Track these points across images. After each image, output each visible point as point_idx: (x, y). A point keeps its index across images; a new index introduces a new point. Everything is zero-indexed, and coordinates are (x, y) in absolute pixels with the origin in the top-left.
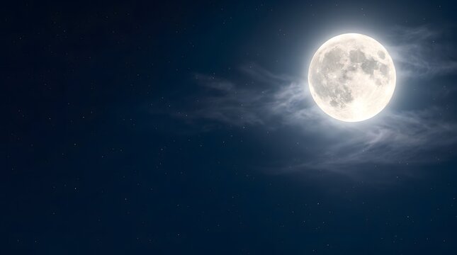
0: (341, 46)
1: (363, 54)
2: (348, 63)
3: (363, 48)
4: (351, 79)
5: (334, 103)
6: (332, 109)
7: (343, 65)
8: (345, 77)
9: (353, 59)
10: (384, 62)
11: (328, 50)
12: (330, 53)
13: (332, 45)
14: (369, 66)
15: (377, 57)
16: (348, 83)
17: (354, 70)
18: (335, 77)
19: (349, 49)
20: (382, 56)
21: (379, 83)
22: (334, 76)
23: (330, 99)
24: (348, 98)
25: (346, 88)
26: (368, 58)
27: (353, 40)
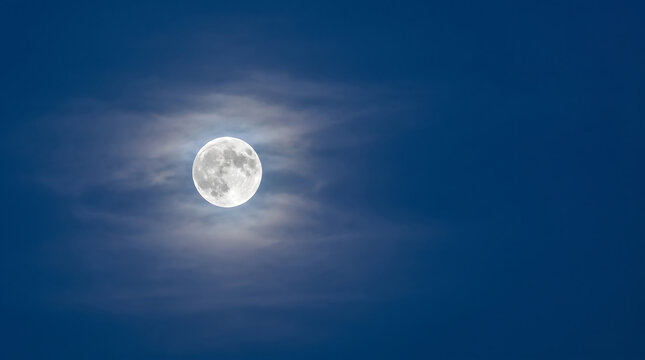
0: (216, 148)
1: (234, 152)
2: (222, 161)
3: (234, 147)
4: (226, 173)
5: (214, 194)
6: (214, 198)
7: (219, 163)
8: (221, 172)
9: (227, 158)
10: (252, 157)
11: (206, 152)
12: (208, 154)
13: (209, 147)
14: (239, 161)
15: (245, 154)
16: (224, 177)
17: (228, 165)
18: (214, 172)
19: (222, 149)
20: (250, 153)
21: (248, 174)
22: (212, 171)
23: (211, 190)
24: (225, 188)
25: (222, 180)
26: (238, 155)
27: (225, 142)
